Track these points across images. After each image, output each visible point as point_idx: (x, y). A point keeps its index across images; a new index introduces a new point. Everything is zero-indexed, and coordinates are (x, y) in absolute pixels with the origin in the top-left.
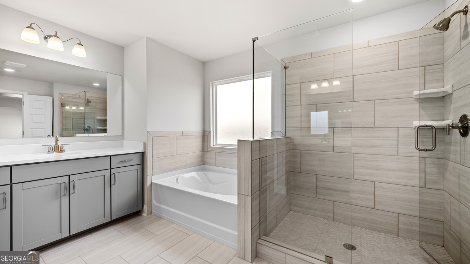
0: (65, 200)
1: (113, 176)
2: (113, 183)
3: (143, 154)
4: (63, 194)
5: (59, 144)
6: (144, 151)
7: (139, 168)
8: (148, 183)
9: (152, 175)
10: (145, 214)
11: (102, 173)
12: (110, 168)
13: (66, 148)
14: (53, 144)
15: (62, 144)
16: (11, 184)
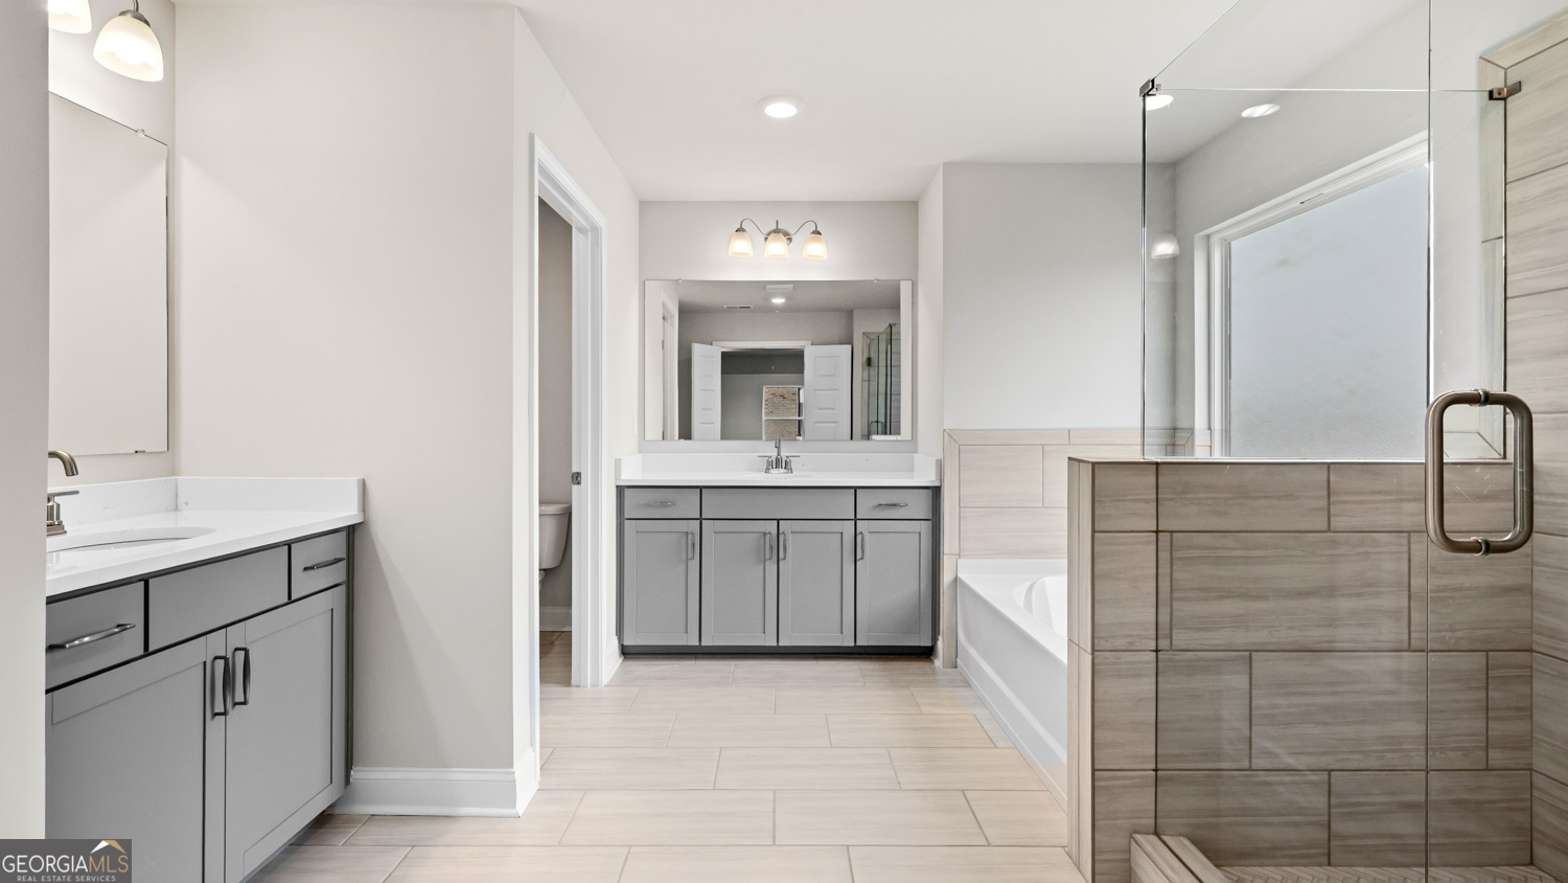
0: (771, 568)
1: (859, 538)
2: (859, 557)
3: (936, 492)
4: (768, 556)
5: (784, 454)
6: (938, 484)
7: (925, 528)
8: (946, 578)
9: (959, 555)
10: (938, 662)
11: (837, 526)
12: (853, 517)
13: (794, 463)
14: (774, 454)
15: (788, 454)
16: (701, 519)
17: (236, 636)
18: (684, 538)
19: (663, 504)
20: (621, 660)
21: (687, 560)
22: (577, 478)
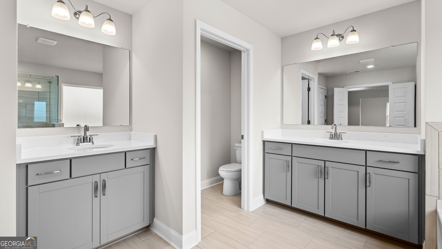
3: (421, 158)
6: (422, 154)
7: (412, 177)
8: (428, 209)
9: (439, 197)
11: (356, 168)
12: (365, 165)
16: (292, 156)
17: (104, 177)
18: (286, 163)
19: (278, 149)
20: (264, 203)
21: (287, 171)
22: (242, 137)
